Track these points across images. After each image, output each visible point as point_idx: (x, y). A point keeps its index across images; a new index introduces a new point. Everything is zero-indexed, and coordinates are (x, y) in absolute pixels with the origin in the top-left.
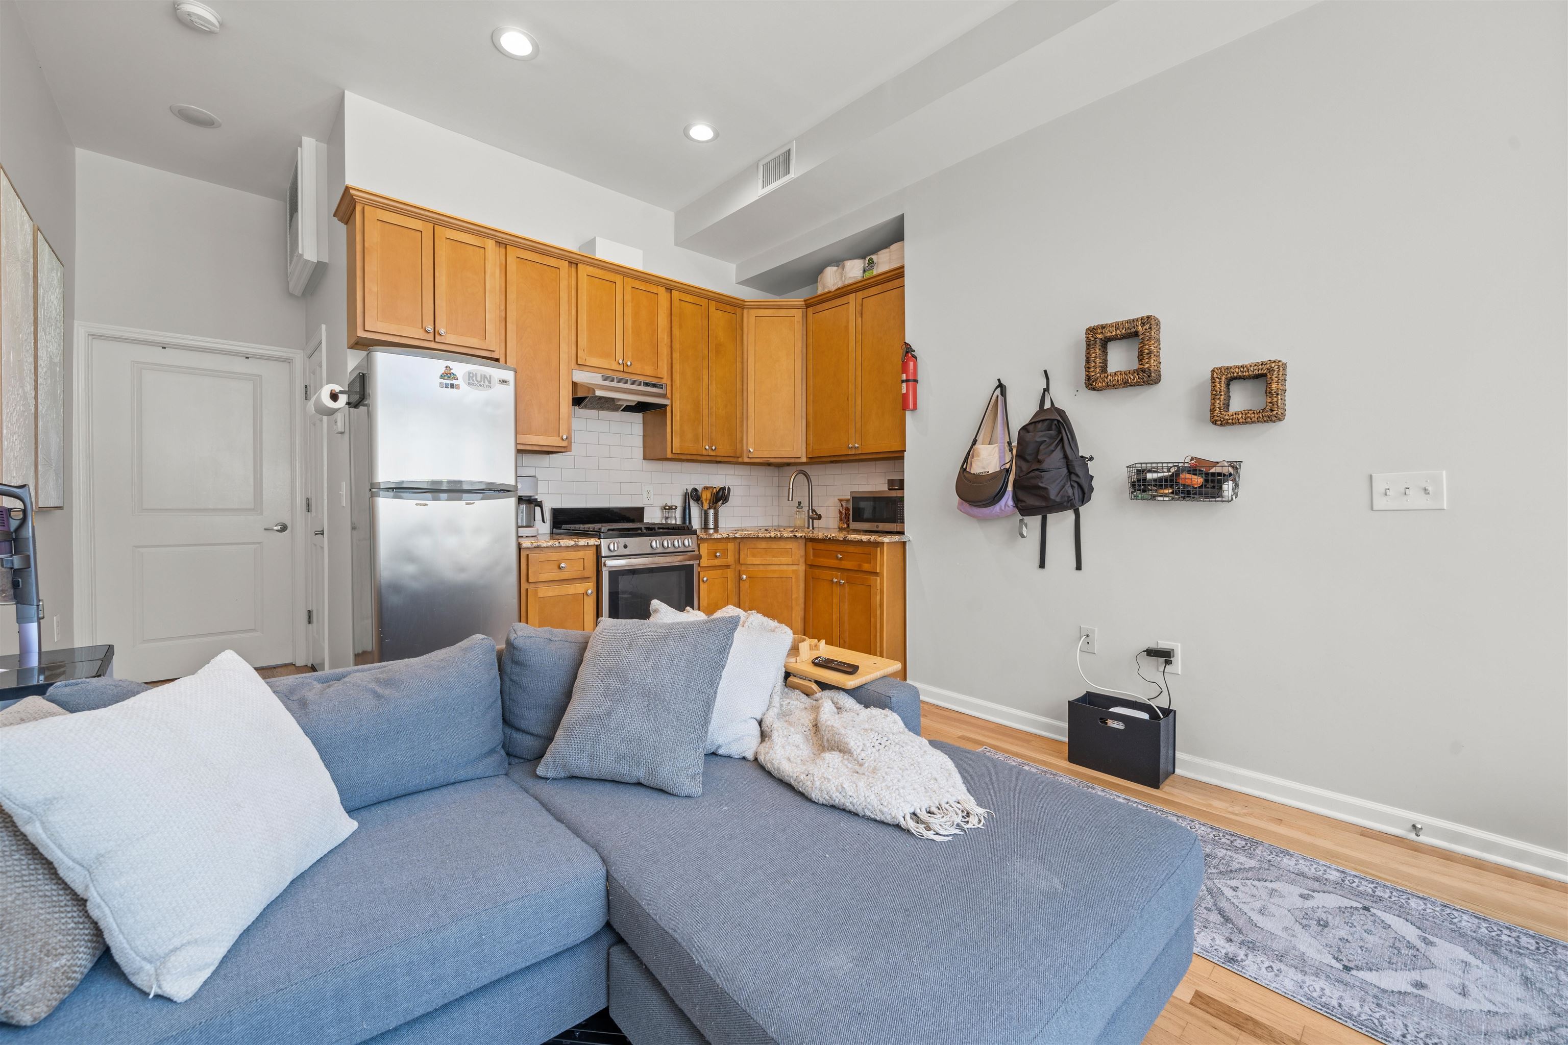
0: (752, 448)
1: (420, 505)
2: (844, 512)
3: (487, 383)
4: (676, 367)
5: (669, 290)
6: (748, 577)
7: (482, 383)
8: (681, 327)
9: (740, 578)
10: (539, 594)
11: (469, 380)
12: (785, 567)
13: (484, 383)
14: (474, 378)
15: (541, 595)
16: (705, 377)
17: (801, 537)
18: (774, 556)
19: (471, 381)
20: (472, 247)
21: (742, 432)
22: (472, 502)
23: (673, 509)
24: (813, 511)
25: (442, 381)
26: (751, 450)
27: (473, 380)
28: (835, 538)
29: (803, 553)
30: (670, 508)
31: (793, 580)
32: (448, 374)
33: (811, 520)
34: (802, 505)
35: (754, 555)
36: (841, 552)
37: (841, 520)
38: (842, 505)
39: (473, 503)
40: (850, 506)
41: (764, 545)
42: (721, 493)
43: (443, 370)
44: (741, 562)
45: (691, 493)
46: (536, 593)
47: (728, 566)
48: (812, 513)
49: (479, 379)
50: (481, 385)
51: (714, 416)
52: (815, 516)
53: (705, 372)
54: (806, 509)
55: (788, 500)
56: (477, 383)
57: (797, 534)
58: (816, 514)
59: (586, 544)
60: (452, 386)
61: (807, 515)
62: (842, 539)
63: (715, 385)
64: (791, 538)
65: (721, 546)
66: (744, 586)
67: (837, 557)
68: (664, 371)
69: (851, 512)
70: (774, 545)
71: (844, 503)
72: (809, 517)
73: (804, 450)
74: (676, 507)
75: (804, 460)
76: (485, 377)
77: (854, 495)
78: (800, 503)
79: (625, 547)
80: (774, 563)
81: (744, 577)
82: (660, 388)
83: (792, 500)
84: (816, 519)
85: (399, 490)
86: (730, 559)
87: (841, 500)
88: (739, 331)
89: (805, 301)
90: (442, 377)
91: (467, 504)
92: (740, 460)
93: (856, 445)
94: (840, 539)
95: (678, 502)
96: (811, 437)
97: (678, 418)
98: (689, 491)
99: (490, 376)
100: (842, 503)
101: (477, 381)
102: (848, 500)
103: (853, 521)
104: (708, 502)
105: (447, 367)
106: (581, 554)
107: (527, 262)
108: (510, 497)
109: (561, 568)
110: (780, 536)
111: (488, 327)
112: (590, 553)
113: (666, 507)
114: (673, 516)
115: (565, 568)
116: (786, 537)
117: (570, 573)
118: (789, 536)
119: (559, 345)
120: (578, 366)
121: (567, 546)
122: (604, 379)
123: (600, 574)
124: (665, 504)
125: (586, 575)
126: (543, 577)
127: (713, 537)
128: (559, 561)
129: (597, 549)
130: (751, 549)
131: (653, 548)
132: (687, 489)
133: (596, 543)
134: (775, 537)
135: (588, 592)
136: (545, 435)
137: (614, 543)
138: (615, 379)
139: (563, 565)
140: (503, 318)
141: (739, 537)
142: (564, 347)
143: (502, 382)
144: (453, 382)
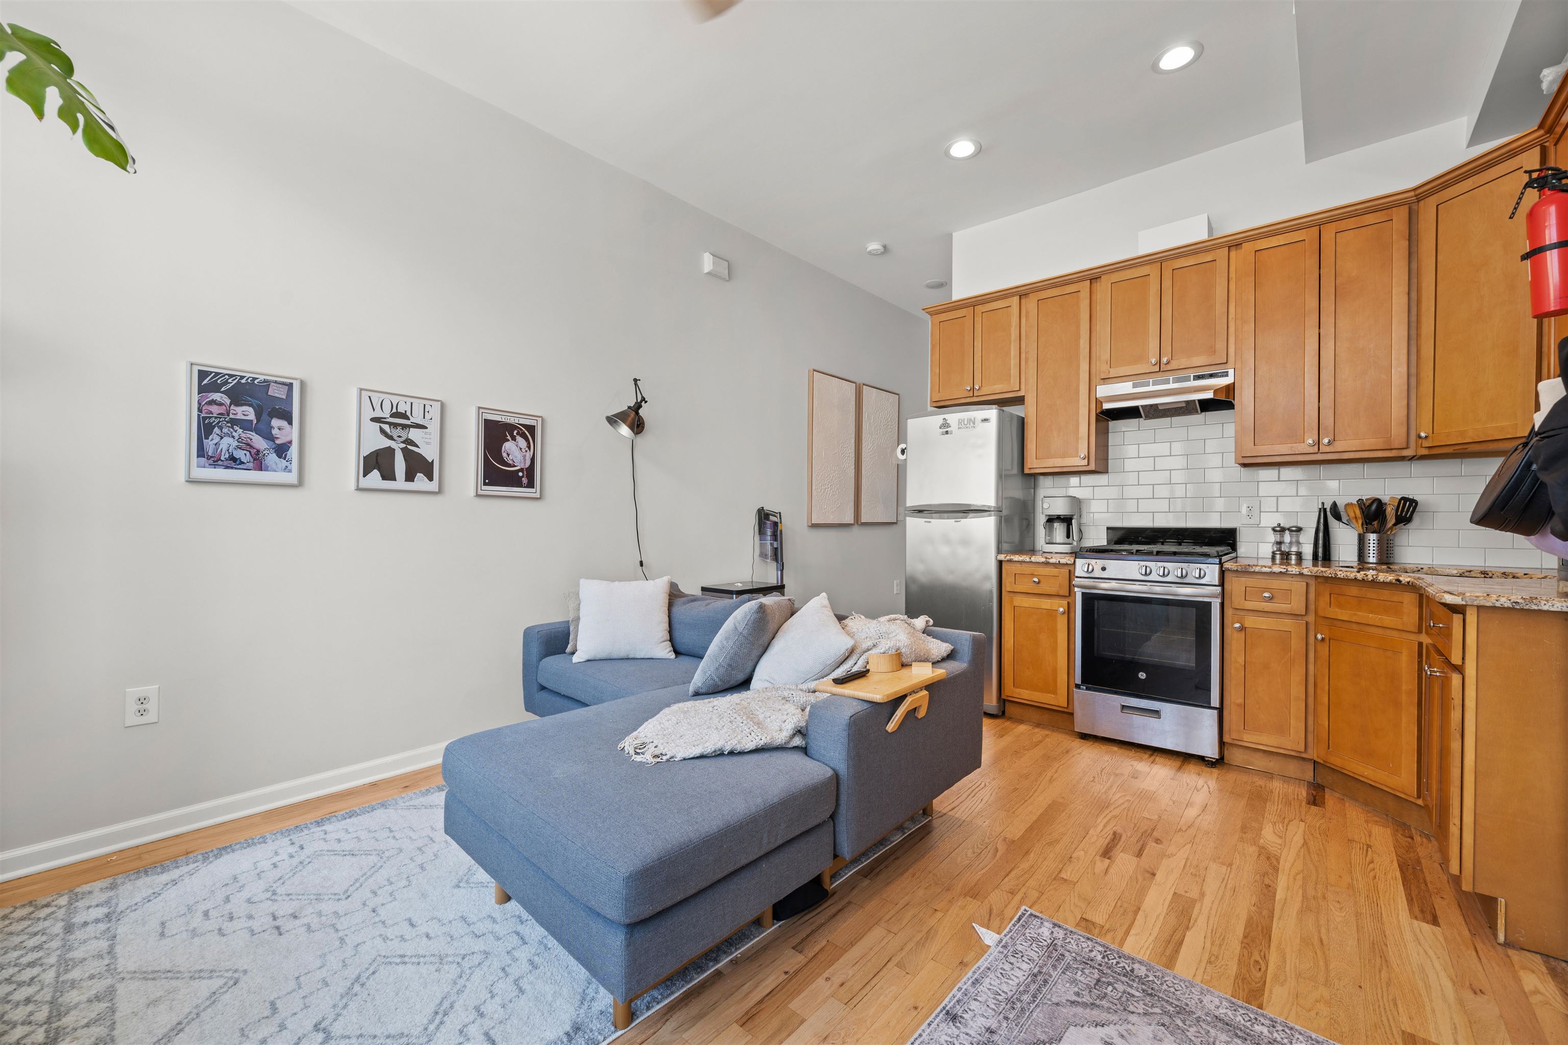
1: (927, 522)
3: (972, 424)
4: (1249, 343)
5: (1237, 246)
6: (1329, 638)
7: (968, 425)
9: (1315, 639)
10: (1015, 603)
12: (1394, 634)
13: (970, 424)
14: (962, 423)
15: (1016, 604)
18: (1371, 612)
20: (1001, 310)
23: (1293, 531)
25: (941, 430)
26: (1425, 435)
27: (962, 425)
30: (1287, 530)
31: (1403, 658)
32: (945, 425)
35: (1340, 606)
41: (1354, 591)
42: (1374, 507)
43: (941, 422)
46: (1012, 602)
47: (1293, 616)
49: (967, 422)
50: (967, 427)
57: (1401, 578)
60: (947, 433)
63: (1334, 347)
64: (1390, 583)
66: (1323, 653)
68: (1228, 354)
70: (1372, 593)
74: (1300, 529)
76: (971, 420)
79: (1104, 569)
80: (1373, 623)
81: (1321, 638)
82: (1222, 376)
85: (920, 511)
86: (1297, 606)
89: (1541, 126)
91: (956, 522)
92: (1407, 453)
95: (1310, 524)
99: (975, 418)
101: (964, 425)
104: (1359, 522)
105: (943, 419)
106: (1054, 571)
107: (1048, 299)
108: (990, 516)
109: (1034, 581)
110: (1371, 578)
111: (1012, 372)
112: (1065, 571)
113: (1278, 529)
114: (1294, 540)
115: (1039, 583)
116: (1382, 580)
117: (1045, 588)
118: (1388, 580)
119: (1078, 366)
120: (1102, 381)
121: (1039, 563)
122: (1135, 386)
123: (1072, 594)
124: (1279, 525)
125: (1061, 593)
126: (1018, 588)
127: (1253, 570)
128: (1033, 575)
129: (1072, 568)
130: (1335, 595)
131: (1146, 574)
132: (1323, 504)
133: (1069, 562)
134: (1363, 579)
135: (1061, 610)
136: (1063, 456)
137: (1089, 564)
138: (1151, 382)
139: (1036, 580)
140: (1027, 359)
141: (1309, 573)
142: (1084, 366)
143: (986, 420)
144: (948, 429)
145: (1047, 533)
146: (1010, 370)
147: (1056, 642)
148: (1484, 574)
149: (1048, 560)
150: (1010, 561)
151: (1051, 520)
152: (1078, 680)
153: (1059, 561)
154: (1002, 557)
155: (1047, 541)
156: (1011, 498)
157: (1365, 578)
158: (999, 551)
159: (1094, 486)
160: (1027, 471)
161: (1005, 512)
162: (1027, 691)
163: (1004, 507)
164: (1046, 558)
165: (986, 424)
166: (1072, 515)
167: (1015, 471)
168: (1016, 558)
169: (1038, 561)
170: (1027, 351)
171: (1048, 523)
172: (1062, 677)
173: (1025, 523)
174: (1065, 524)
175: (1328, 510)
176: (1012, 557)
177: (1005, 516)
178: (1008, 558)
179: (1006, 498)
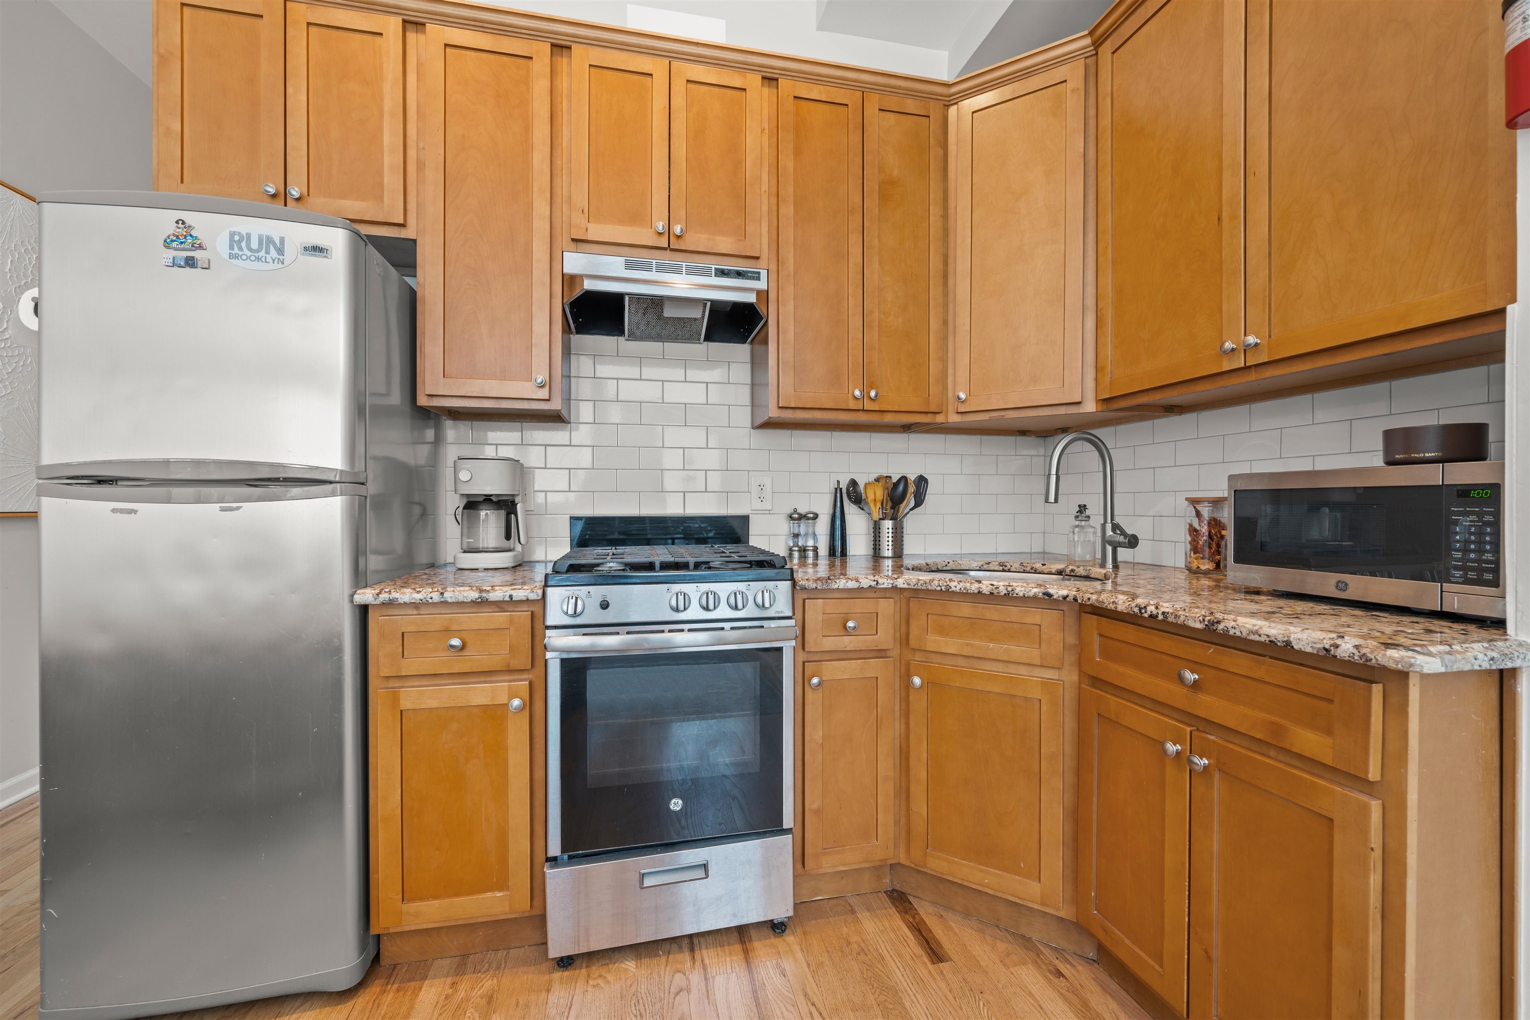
0: (965, 392)
1: (122, 511)
2: (1204, 529)
3: (273, 253)
4: (788, 234)
5: (770, 80)
6: (926, 683)
7: (262, 253)
8: (798, 152)
9: (907, 685)
10: (402, 702)
11: (231, 247)
12: (1023, 670)
13: (268, 252)
14: (243, 244)
15: (406, 703)
16: (855, 251)
17: (1065, 598)
18: (991, 640)
19: (236, 250)
20: (358, 36)
21: (943, 360)
22: (235, 505)
23: (809, 519)
24: (1116, 527)
25: (171, 254)
26: (963, 396)
27: (241, 249)
28: (1171, 619)
29: (1071, 640)
30: (802, 517)
31: (1044, 708)
32: (184, 239)
33: (1109, 549)
34: (1088, 512)
35: (942, 631)
36: (1195, 666)
37: (1195, 549)
38: (1198, 514)
39: (238, 508)
40: (1227, 515)
41: (965, 609)
42: (901, 487)
43: (169, 230)
44: (913, 643)
45: (848, 490)
46: (395, 699)
47: (880, 653)
48: (1114, 530)
49: (255, 245)
50: (259, 259)
51: (877, 328)
52: (1121, 539)
53: (855, 239)
54: (1097, 520)
55: (1047, 501)
56: (249, 253)
57: (1051, 591)
58: (1123, 533)
59: (507, 599)
60: (190, 262)
61: (1099, 533)
62: (1199, 626)
63: (877, 266)
64: (1036, 597)
65: (860, 606)
66: (919, 704)
67: (1181, 679)
68: (762, 244)
69: (1229, 534)
70: (992, 612)
71: (1206, 511)
72: (1105, 541)
73: (1090, 384)
74: (816, 516)
75: (1090, 407)
76: (270, 240)
77: (1241, 486)
78: (1082, 508)
79: (605, 605)
80: (992, 656)
81: (917, 681)
82: (753, 278)
83: (1056, 501)
84: (1121, 545)
86: (884, 637)
87: (1194, 502)
88: (936, 152)
89: (1091, 34)
90: (167, 244)
91: (223, 510)
92: (940, 419)
93: (1251, 339)
94: (1191, 624)
95: (824, 508)
96: (1108, 351)
97: (791, 335)
98: (844, 486)
99: (282, 240)
100: (1199, 507)
101: (250, 250)
102: (1216, 502)
103: (1240, 558)
104: (879, 505)
105: (177, 222)
106: (500, 618)
107: (469, 53)
108: (333, 494)
109: (452, 646)
110: (1005, 592)
111: (386, 180)
112: (523, 616)
113: (796, 516)
114: (810, 531)
115: (463, 647)
116: (1021, 594)
117: (476, 659)
118: (1031, 594)
119: (530, 205)
120: (573, 245)
121: (463, 602)
122: (629, 266)
123: (539, 664)
124: (795, 511)
125: (515, 664)
126: (410, 666)
127: (836, 586)
128: (448, 632)
129: (537, 609)
130: (934, 617)
131: (677, 610)
132: (838, 482)
133: (532, 596)
134: (992, 593)
135: (516, 702)
136: (504, 376)
137: (577, 598)
138: (654, 266)
139: (456, 642)
140: (421, 166)
141: (906, 586)
142: (541, 207)
143: (317, 250)
144: (197, 254)
145: (465, 530)
146: (381, 174)
147: (505, 774)
148: (1002, 566)
149: (484, 595)
150: (391, 604)
151: (472, 504)
152: (555, 848)
153: (511, 596)
154: (366, 596)
155: (465, 547)
156: (387, 459)
157: (995, 592)
158: (359, 578)
159: (546, 445)
160: (422, 401)
161: (372, 488)
162: (436, 903)
163: (371, 477)
164: (481, 591)
165: (316, 261)
166: (513, 495)
167: (396, 398)
168: (406, 595)
169: (461, 599)
170: (421, 145)
171: (465, 511)
172: (519, 846)
173: (417, 510)
174: (503, 513)
175: (844, 491)
176: (394, 595)
177: (372, 496)
178: (384, 597)
179: (376, 458)
